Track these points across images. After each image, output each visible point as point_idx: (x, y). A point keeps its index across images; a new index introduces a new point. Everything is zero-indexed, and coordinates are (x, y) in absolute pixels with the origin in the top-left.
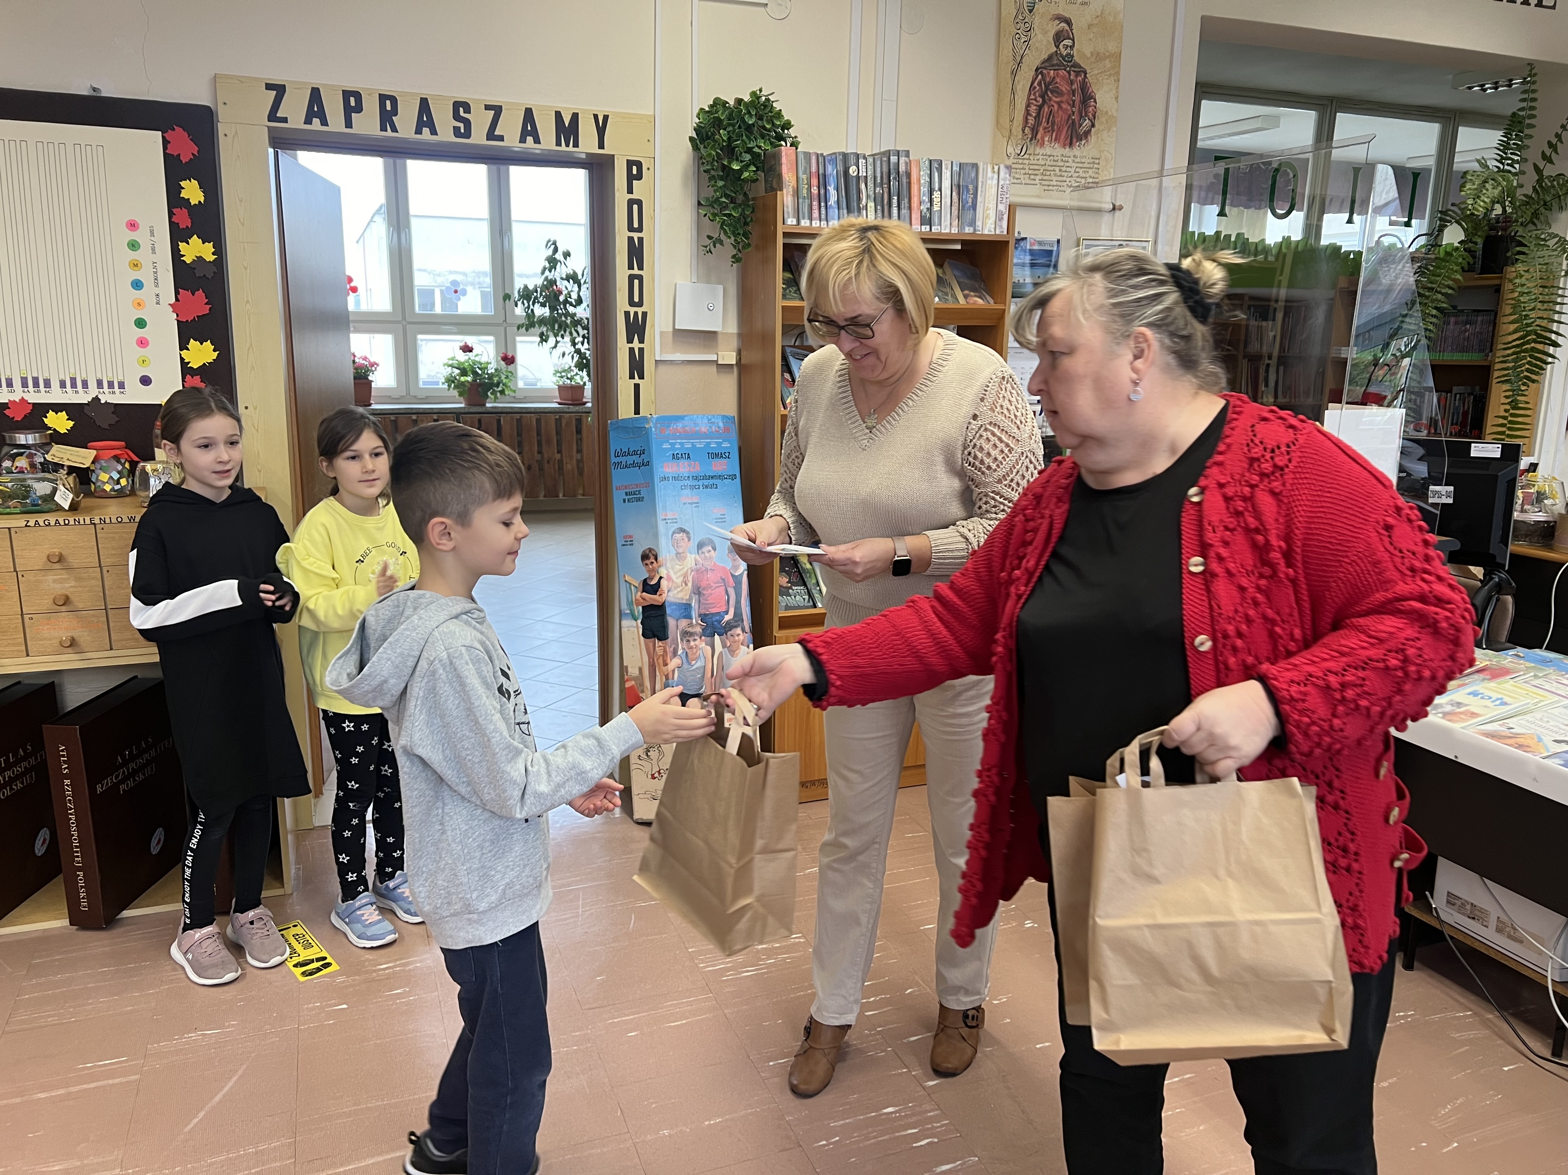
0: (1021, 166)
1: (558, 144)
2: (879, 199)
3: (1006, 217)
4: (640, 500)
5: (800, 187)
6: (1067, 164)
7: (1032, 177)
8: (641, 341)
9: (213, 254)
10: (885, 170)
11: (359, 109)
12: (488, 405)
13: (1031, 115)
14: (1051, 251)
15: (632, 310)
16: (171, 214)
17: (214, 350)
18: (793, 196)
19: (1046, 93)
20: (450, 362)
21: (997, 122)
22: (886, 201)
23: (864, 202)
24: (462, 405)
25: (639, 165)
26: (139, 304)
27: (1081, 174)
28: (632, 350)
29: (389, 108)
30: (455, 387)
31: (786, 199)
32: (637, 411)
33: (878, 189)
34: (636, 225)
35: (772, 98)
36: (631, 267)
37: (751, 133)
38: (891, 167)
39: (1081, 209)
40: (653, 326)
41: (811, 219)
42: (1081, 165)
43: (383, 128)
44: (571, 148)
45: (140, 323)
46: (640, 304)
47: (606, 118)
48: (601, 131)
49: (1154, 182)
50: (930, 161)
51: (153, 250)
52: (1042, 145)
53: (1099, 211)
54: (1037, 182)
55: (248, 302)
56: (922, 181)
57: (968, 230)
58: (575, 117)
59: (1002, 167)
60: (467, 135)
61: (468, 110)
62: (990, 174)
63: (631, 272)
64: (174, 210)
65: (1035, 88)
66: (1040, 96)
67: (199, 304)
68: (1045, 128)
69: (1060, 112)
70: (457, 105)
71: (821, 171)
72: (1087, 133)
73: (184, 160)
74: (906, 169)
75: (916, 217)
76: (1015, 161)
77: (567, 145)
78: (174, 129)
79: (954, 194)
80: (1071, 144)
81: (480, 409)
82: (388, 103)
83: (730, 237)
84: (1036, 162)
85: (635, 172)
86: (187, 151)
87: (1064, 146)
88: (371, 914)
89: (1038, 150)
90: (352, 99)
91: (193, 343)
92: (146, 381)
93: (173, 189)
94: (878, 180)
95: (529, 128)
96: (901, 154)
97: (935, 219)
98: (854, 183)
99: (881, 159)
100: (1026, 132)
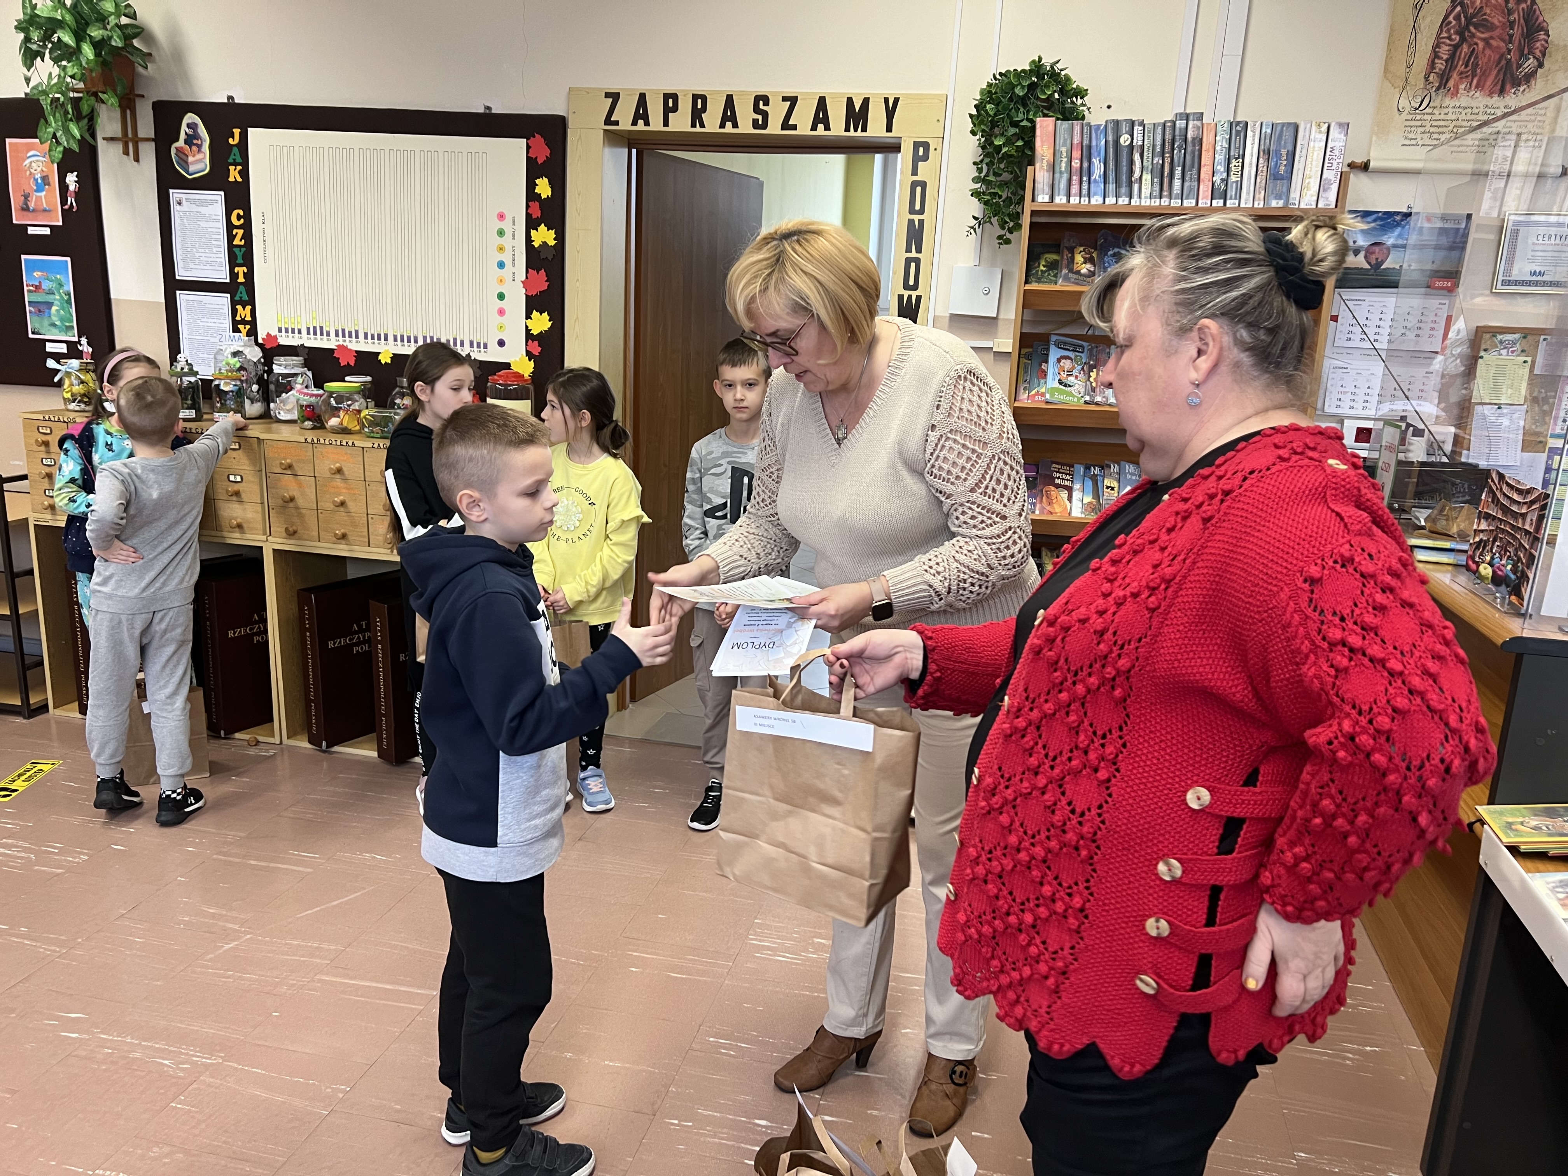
1: (847, 129)
2: (1157, 171)
3: (1334, 187)
5: (1057, 162)
9: (555, 239)
10: (1168, 136)
11: (675, 109)
13: (1440, 58)
14: (1457, 229)
15: (906, 294)
16: (528, 206)
17: (550, 320)
18: (1048, 170)
19: (1467, 27)
21: (1386, 70)
22: (1166, 173)
23: (1137, 174)
25: (926, 145)
26: (501, 281)
29: (699, 106)
31: (1039, 173)
33: (1156, 160)
34: (917, 207)
36: (909, 250)
38: (1177, 132)
40: (927, 310)
43: (693, 125)
44: (859, 133)
45: (501, 296)
46: (915, 287)
47: (896, 100)
48: (890, 114)
50: (1231, 124)
51: (514, 236)
52: (1455, 94)
53: (1542, 176)
54: (1442, 142)
55: (578, 280)
56: (1218, 148)
57: (1277, 203)
58: (866, 102)
59: (1334, 125)
60: (765, 126)
61: (766, 103)
62: (1314, 135)
63: (909, 255)
64: (530, 204)
65: (1450, 22)
66: (1456, 33)
67: (541, 283)
70: (757, 99)
71: (1086, 142)
72: (1530, 76)
73: (540, 161)
74: (1197, 134)
75: (1205, 189)
76: (1410, 117)
77: (856, 130)
78: (536, 137)
79: (1261, 160)
80: (1502, 92)
85: (921, 153)
86: (543, 153)
87: (1490, 95)
89: (1448, 101)
90: (671, 101)
91: (535, 314)
92: (501, 343)
93: (531, 186)
94: (1158, 149)
95: (821, 115)
96: (1191, 117)
97: (1231, 192)
98: (1125, 153)
99: (1164, 125)
100: (1431, 79)
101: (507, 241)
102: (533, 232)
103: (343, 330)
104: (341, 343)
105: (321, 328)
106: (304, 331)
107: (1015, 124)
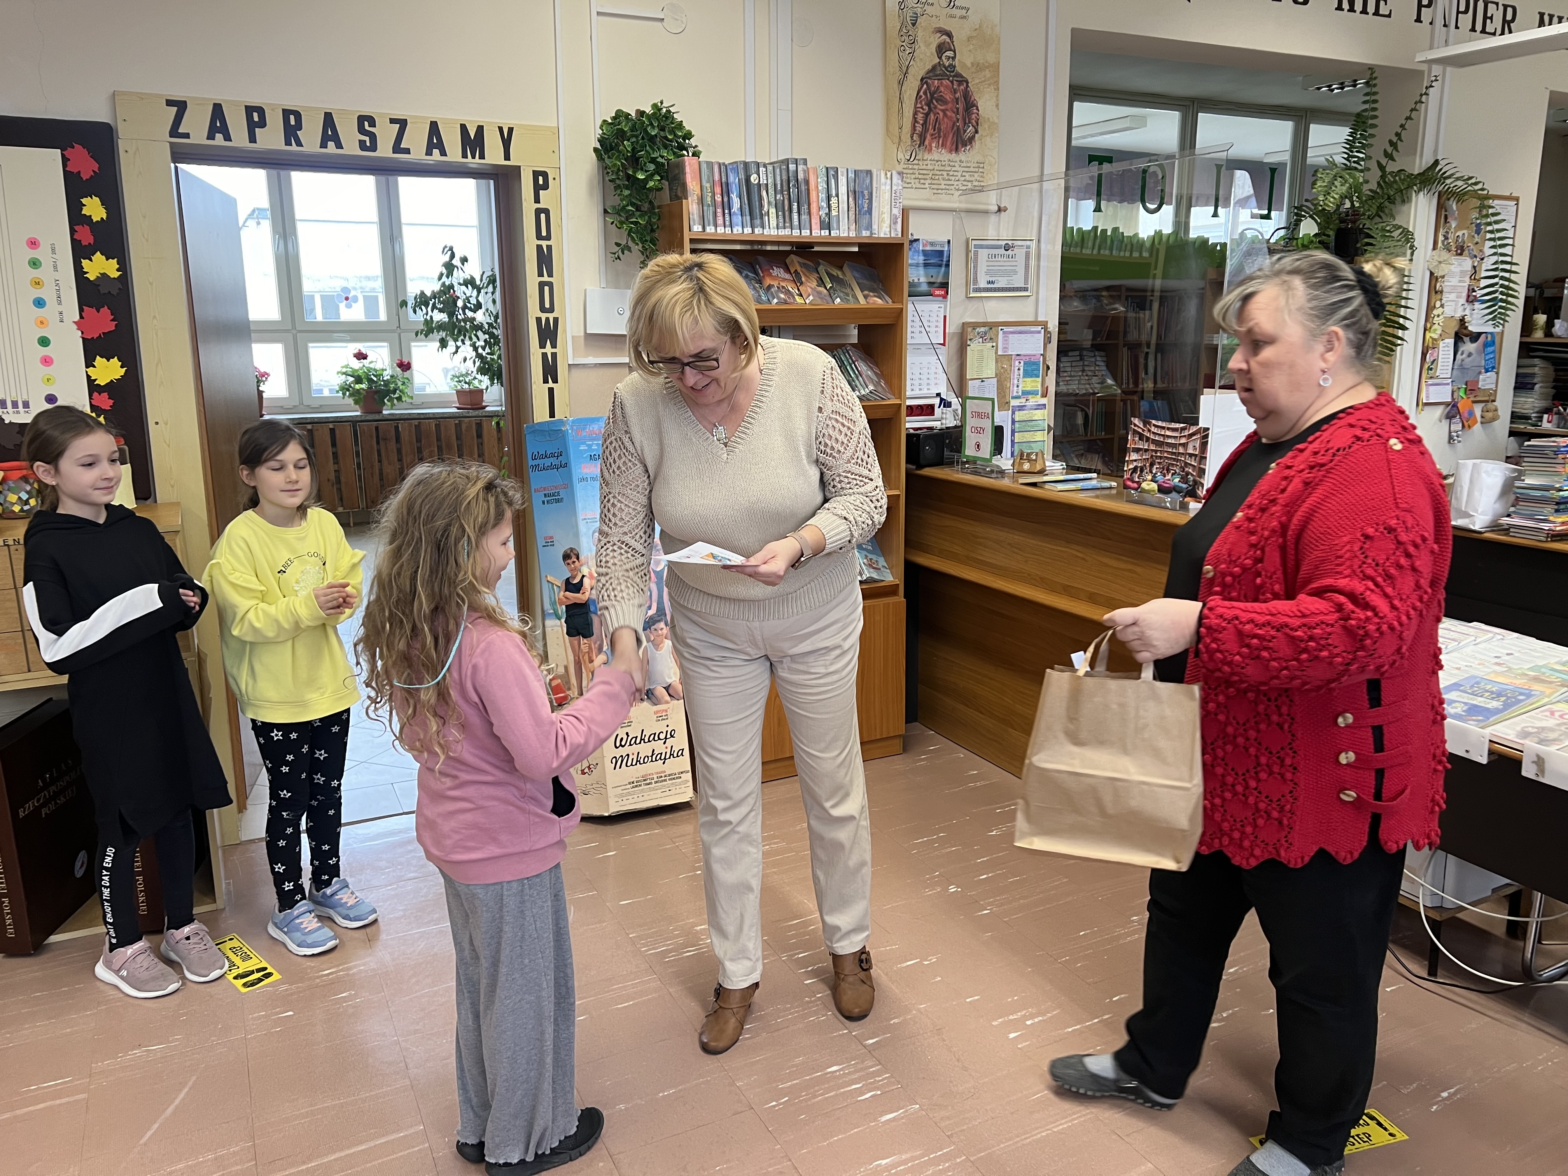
0: (911, 171)
1: (465, 156)
2: (779, 205)
3: (900, 221)
4: (558, 501)
5: (704, 195)
6: (954, 169)
7: (922, 181)
8: (554, 346)
9: (118, 270)
11: (262, 124)
12: (385, 412)
13: (918, 123)
14: (943, 251)
15: (544, 316)
16: (72, 232)
17: (122, 367)
18: (698, 204)
19: (931, 101)
20: (344, 370)
21: (887, 130)
22: (786, 208)
23: (766, 209)
24: (358, 413)
25: (545, 175)
26: (42, 323)
27: (968, 178)
28: (544, 355)
29: (293, 122)
30: (350, 395)
31: (691, 206)
32: (552, 415)
33: (778, 197)
34: (544, 233)
35: (672, 109)
36: (541, 274)
37: (654, 143)
38: (790, 175)
39: (969, 211)
40: (565, 331)
41: (716, 226)
42: (966, 169)
43: (288, 143)
44: (477, 160)
45: (44, 342)
46: (551, 310)
47: (511, 130)
48: (507, 143)
49: (1036, 186)
50: (827, 168)
51: (55, 268)
52: (930, 150)
53: (986, 212)
54: (927, 186)
55: (155, 317)
56: (820, 188)
57: (865, 233)
58: (480, 129)
59: (894, 173)
60: (373, 148)
61: (373, 123)
62: (883, 179)
63: (541, 279)
64: (76, 228)
65: (921, 97)
66: (926, 104)
67: (105, 322)
68: (932, 135)
69: (946, 120)
70: (361, 119)
71: (724, 180)
72: (971, 139)
73: (85, 177)
74: (805, 176)
75: (815, 222)
76: (905, 166)
77: (473, 157)
78: (73, 147)
79: (851, 199)
80: (957, 150)
81: (377, 417)
82: (292, 117)
83: (637, 244)
84: (924, 167)
85: (541, 182)
86: (87, 167)
87: (950, 151)
88: (310, 922)
89: (926, 156)
90: (256, 115)
91: (99, 361)
93: (74, 206)
94: (779, 187)
95: (435, 142)
96: (799, 162)
97: (834, 224)
98: (754, 191)
99: (780, 165)
100: (914, 138)
101: (45, 273)
102: (85, 263)
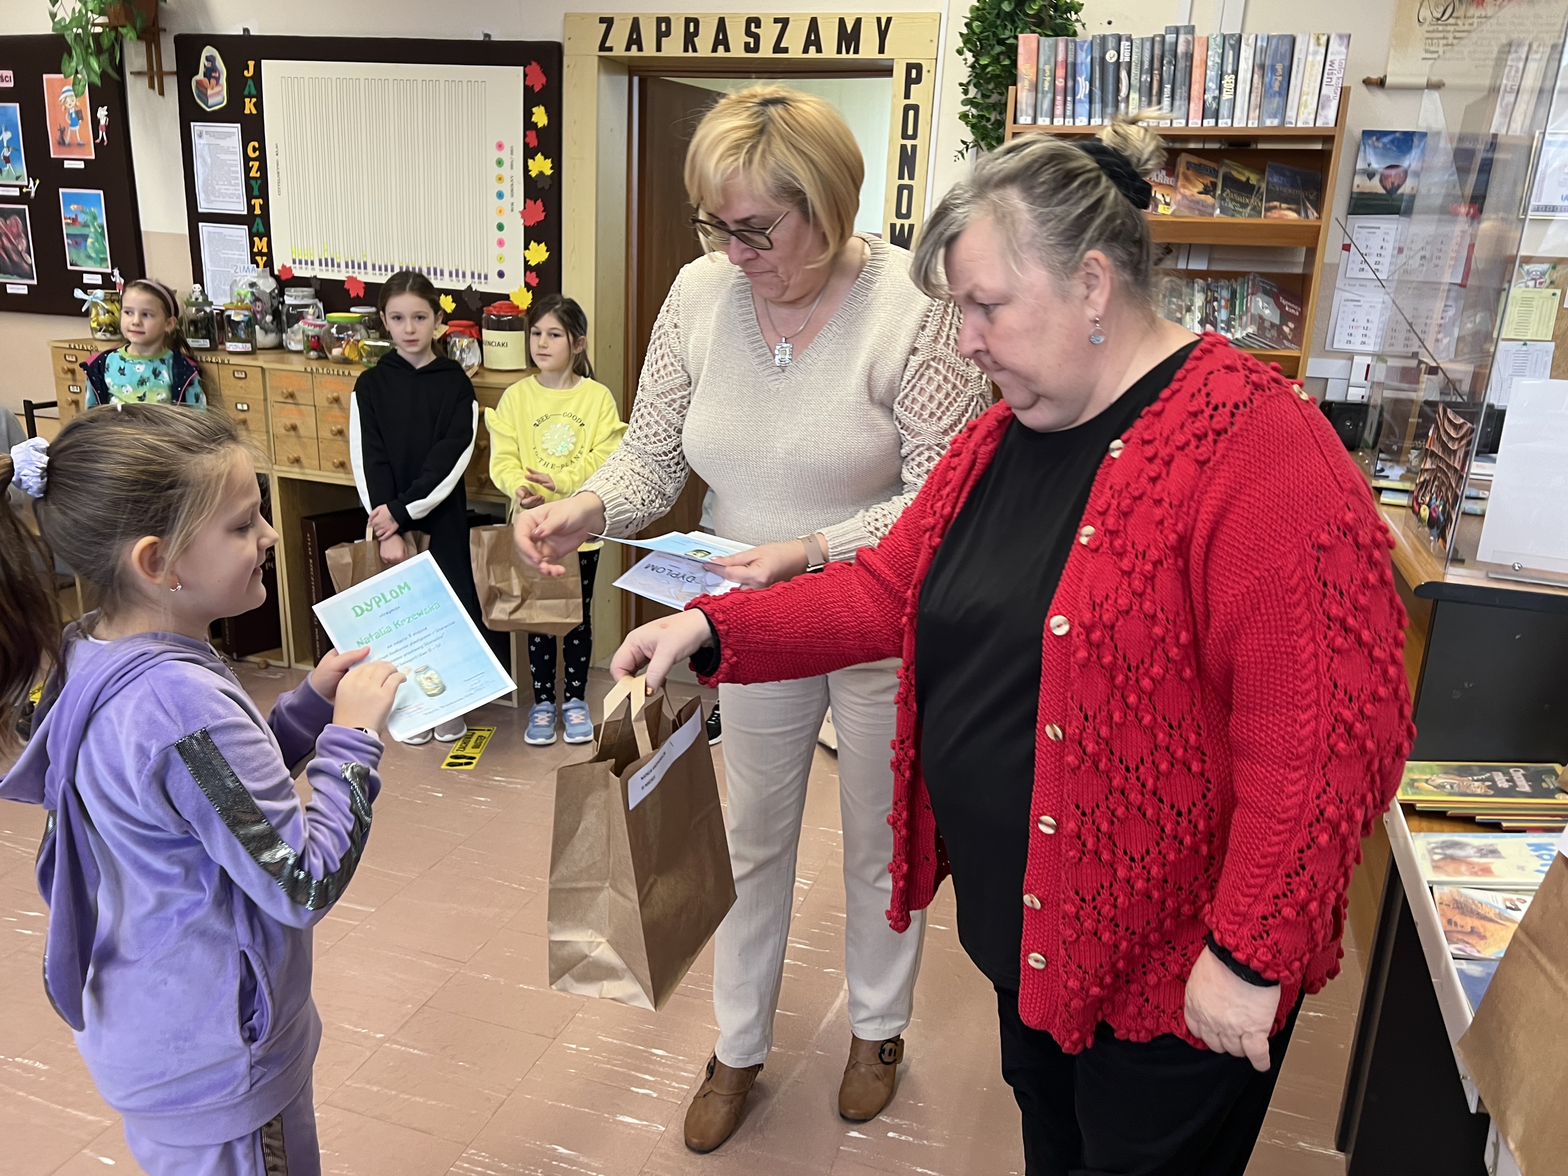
1: (839, 51)
2: (1145, 89)
5: (1040, 80)
9: (552, 169)
10: (1157, 52)
11: (668, 33)
15: (898, 222)
16: (525, 136)
17: (548, 251)
18: (1029, 90)
22: (1155, 92)
23: (1124, 93)
25: (919, 67)
26: (500, 211)
29: (692, 30)
31: (1021, 94)
33: (1144, 77)
34: (910, 132)
38: (1167, 47)
43: (686, 50)
44: (851, 55)
45: (500, 227)
46: (908, 216)
47: (889, 20)
48: (883, 35)
50: (1224, 37)
51: (512, 166)
55: (574, 210)
56: (1210, 63)
57: (1275, 121)
58: (858, 22)
60: (756, 49)
61: (758, 26)
62: (1313, 48)
63: (901, 182)
64: (527, 133)
67: (538, 212)
70: (749, 21)
71: (1070, 60)
73: (537, 89)
74: (1188, 49)
75: (1196, 108)
77: (848, 52)
78: (532, 64)
79: (1256, 76)
84: (1467, 27)
85: (914, 76)
86: (539, 81)
89: (1472, 11)
90: (663, 25)
91: (533, 244)
92: (501, 274)
93: (528, 114)
94: (1146, 66)
95: (813, 39)
96: (1182, 31)
97: (1224, 111)
98: (1111, 71)
99: (1153, 40)
101: (505, 171)
102: (530, 162)
103: (353, 262)
104: (350, 274)
105: (332, 260)
106: (317, 263)
107: (1001, 42)
